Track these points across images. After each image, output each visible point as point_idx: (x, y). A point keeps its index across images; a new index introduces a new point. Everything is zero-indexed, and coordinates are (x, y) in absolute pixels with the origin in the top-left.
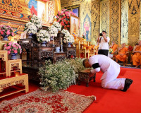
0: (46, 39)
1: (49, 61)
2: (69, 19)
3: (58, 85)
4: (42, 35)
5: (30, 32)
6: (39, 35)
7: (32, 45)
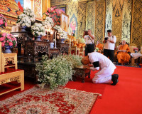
0: (41, 33)
1: (46, 56)
2: (60, 17)
3: (57, 82)
4: (38, 28)
5: (23, 25)
6: (35, 28)
7: (26, 39)
